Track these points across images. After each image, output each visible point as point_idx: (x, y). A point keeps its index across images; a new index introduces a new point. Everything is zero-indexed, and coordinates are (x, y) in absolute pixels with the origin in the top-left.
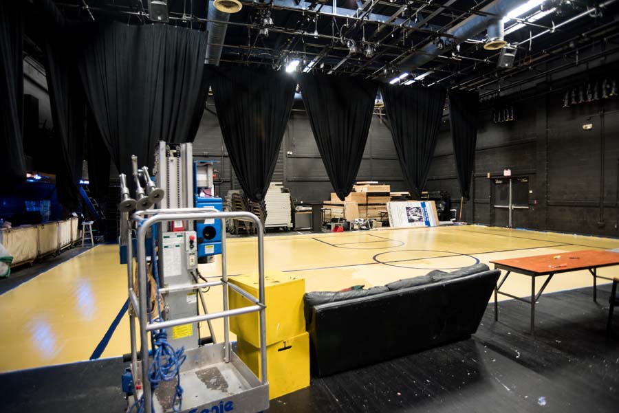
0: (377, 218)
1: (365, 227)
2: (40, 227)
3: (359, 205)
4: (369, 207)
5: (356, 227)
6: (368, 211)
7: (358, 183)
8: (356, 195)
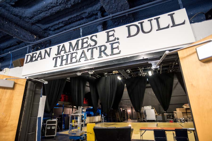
0: (190, 118)
1: (183, 121)
2: (90, 117)
3: (183, 113)
4: (188, 114)
5: (179, 121)
6: (188, 115)
7: (185, 104)
8: (183, 109)
